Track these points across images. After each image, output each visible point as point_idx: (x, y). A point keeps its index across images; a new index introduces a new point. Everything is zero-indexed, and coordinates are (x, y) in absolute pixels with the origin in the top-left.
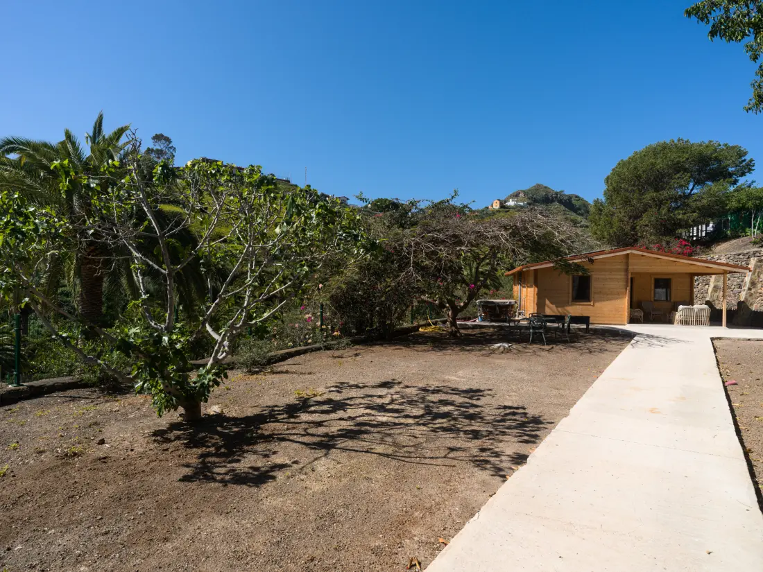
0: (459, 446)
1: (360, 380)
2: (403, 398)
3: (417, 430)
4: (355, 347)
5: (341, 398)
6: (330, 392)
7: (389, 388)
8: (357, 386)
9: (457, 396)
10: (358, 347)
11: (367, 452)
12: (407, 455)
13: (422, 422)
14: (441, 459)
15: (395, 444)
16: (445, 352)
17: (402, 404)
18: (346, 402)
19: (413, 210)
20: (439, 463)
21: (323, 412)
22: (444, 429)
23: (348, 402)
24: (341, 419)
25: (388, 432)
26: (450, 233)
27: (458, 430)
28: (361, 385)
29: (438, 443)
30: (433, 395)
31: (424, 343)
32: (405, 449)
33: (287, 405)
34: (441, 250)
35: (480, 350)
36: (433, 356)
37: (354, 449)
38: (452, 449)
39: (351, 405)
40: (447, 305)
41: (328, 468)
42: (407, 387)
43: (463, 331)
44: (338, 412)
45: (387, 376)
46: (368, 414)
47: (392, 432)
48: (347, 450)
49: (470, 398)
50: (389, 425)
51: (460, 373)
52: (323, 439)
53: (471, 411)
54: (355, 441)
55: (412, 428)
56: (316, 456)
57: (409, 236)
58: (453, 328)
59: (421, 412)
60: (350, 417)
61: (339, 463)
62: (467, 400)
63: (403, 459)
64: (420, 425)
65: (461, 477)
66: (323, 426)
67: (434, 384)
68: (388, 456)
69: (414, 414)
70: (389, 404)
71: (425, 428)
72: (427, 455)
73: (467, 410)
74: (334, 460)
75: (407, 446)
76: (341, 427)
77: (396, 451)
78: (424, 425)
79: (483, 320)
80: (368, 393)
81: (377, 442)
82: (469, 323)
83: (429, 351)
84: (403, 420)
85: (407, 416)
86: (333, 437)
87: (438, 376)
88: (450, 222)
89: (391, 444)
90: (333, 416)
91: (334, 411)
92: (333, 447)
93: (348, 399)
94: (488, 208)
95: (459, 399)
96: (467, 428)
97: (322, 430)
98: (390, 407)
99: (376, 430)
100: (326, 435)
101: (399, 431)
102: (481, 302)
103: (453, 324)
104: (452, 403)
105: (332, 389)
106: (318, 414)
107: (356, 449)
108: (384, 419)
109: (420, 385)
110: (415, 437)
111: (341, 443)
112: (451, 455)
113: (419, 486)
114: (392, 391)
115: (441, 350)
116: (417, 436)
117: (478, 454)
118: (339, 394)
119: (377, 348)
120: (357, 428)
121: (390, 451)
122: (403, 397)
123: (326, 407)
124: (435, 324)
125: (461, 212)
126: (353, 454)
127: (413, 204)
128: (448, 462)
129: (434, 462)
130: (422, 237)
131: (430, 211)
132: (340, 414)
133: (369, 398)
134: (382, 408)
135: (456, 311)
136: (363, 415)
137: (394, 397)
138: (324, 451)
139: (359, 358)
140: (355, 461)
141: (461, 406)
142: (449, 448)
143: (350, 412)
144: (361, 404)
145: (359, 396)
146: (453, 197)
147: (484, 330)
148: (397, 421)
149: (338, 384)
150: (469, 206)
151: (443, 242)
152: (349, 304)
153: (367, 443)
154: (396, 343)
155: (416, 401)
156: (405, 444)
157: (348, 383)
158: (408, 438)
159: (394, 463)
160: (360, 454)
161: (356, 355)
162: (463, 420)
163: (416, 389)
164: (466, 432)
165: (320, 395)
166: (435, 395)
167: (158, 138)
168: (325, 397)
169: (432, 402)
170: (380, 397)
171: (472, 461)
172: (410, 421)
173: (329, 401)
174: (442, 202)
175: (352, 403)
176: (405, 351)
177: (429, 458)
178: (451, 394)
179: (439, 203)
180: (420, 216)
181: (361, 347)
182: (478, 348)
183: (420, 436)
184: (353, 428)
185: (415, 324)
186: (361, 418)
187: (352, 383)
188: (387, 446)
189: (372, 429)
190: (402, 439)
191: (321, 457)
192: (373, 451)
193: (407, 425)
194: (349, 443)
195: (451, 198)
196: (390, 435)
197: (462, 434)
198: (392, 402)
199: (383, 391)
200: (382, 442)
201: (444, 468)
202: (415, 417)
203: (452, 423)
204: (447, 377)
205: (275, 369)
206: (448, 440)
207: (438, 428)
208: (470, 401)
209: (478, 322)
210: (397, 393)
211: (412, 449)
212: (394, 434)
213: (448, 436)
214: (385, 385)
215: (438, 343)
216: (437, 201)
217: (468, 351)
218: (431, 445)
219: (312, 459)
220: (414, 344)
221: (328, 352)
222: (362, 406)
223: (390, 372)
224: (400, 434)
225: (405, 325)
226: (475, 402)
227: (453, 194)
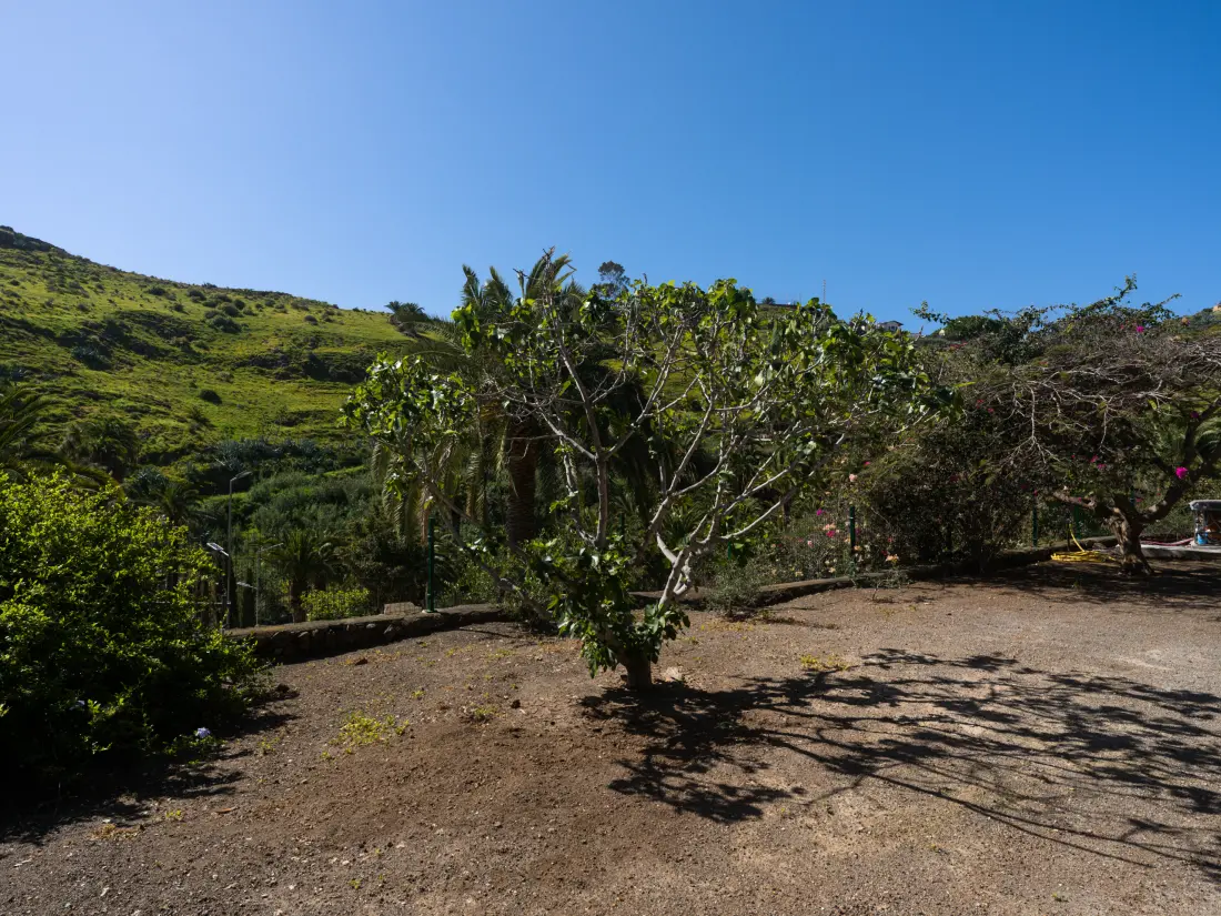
0: (1159, 818)
1: (926, 649)
2: (1018, 694)
3: (1054, 767)
4: (917, 584)
5: (889, 680)
6: (866, 664)
7: (991, 670)
8: (921, 660)
9: (1150, 704)
10: (922, 584)
11: (938, 795)
12: (1028, 817)
13: (1062, 750)
14: (1115, 843)
15: (1000, 788)
16: (1114, 604)
17: (1012, 704)
18: (897, 686)
19: (1033, 328)
20: (1108, 851)
21: (852, 701)
22: (1120, 776)
23: (902, 688)
24: (886, 720)
25: (984, 760)
26: (1122, 363)
27: (1154, 784)
28: (927, 657)
29: (1103, 804)
30: (1087, 695)
31: (1065, 585)
32: (1023, 803)
33: (788, 681)
34: (1098, 400)
35: (1206, 607)
36: (1086, 613)
37: (912, 783)
38: (1142, 826)
39: (906, 695)
40: (1117, 510)
41: (859, 814)
42: (1028, 671)
43: (1157, 565)
44: (880, 705)
45: (984, 644)
46: (939, 718)
47: (993, 760)
48: (898, 783)
49: (1185, 712)
50: (987, 746)
51: (1155, 653)
52: (851, 753)
53: (1191, 742)
54: (915, 767)
55: (1040, 759)
56: (837, 785)
57: (1024, 379)
58: (1134, 558)
59: (1060, 729)
60: (904, 718)
61: (880, 807)
62: (1178, 716)
63: (1019, 824)
64: (1058, 755)
65: (1171, 894)
66: (848, 727)
67: (1089, 671)
68: (983, 811)
69: (1045, 731)
70: (985, 701)
71: (1069, 765)
72: (1078, 827)
73: (1176, 738)
74: (870, 799)
75: (1027, 798)
76: (887, 736)
77: (1003, 805)
78: (1067, 757)
79: (1208, 541)
80: (941, 676)
81: (960, 777)
82: (1173, 548)
83: (1076, 601)
84: (1018, 740)
85: (1026, 733)
86: (871, 753)
87: (1096, 655)
88: (1121, 343)
89: (992, 787)
90: (872, 711)
91: (873, 701)
92: (870, 772)
93: (901, 682)
94: (1210, 311)
95: (1152, 711)
96: (1180, 782)
97: (848, 736)
98: (989, 708)
99: (958, 751)
100: (857, 747)
101: (1012, 762)
102: (1202, 504)
103: (1133, 547)
104: (1134, 718)
105: (871, 660)
106: (844, 705)
107: (916, 784)
108: (977, 732)
109: (1056, 671)
110: (1047, 781)
111: (887, 768)
112: (1140, 837)
113: (1058, 894)
114: (994, 676)
115: (1105, 601)
116: (1052, 779)
117: (1214, 848)
118: (883, 671)
119: (961, 589)
120: (918, 743)
121: (989, 800)
122: (1016, 691)
123: (857, 693)
124: (1089, 546)
125: (1146, 320)
126: (909, 794)
127: (1030, 317)
128: (1132, 853)
129: (1098, 846)
130: (1053, 379)
131: (1071, 327)
132: (884, 709)
133: (945, 686)
134: (970, 708)
135: (1137, 522)
136: (931, 718)
137: (997, 688)
138: (854, 779)
139: (924, 606)
140: (914, 808)
141: (1159, 725)
142: (1133, 822)
143: (905, 709)
144: (927, 694)
145: (923, 678)
146: (1122, 293)
147: (1212, 564)
148: (1004, 739)
149: (884, 653)
150: (1165, 307)
151: (1103, 383)
152: (903, 506)
153: (940, 778)
154: (999, 582)
155: (1046, 703)
156: (1022, 792)
157: (903, 652)
158: (1031, 780)
159: (998, 828)
160: (925, 796)
161: (920, 600)
162: (1167, 760)
163: (1046, 677)
164: (1175, 791)
165: (849, 669)
166: (1094, 695)
167: (607, 268)
168: (858, 674)
169: (1086, 709)
170: (967, 685)
171: (1194, 862)
172: (1035, 744)
173: (864, 683)
174: (1099, 305)
175: (909, 690)
176: (1021, 599)
177: (1083, 833)
178: (1134, 696)
179: (1092, 309)
180: (1048, 338)
181: (930, 586)
182: (1197, 603)
183: (1058, 780)
184: (910, 740)
185: (1043, 545)
186: (927, 723)
187: (910, 652)
188: (982, 790)
189: (950, 749)
190: (1018, 781)
191: (845, 789)
192: (952, 795)
193: (1027, 751)
194: (903, 771)
195: (1118, 294)
196: (988, 767)
197: (1164, 794)
198: (993, 697)
199: (975, 675)
200: (971, 779)
201: (1121, 865)
202: (1044, 737)
203: (1139, 762)
204: (1121, 659)
205: (771, 615)
206: (1129, 800)
207: (1106, 770)
208: (1186, 720)
209: (1194, 545)
210: (1004, 681)
211: (1041, 807)
212: (998, 765)
213: (1130, 791)
214: (977, 662)
215: (1098, 585)
216: (1084, 304)
217: (1173, 606)
218: (1087, 805)
219: (830, 789)
220: (1042, 584)
221: (865, 591)
222: (930, 698)
223: (988, 638)
224: (1013, 768)
225: (1022, 547)
226: (1197, 723)
227: (1125, 286)
